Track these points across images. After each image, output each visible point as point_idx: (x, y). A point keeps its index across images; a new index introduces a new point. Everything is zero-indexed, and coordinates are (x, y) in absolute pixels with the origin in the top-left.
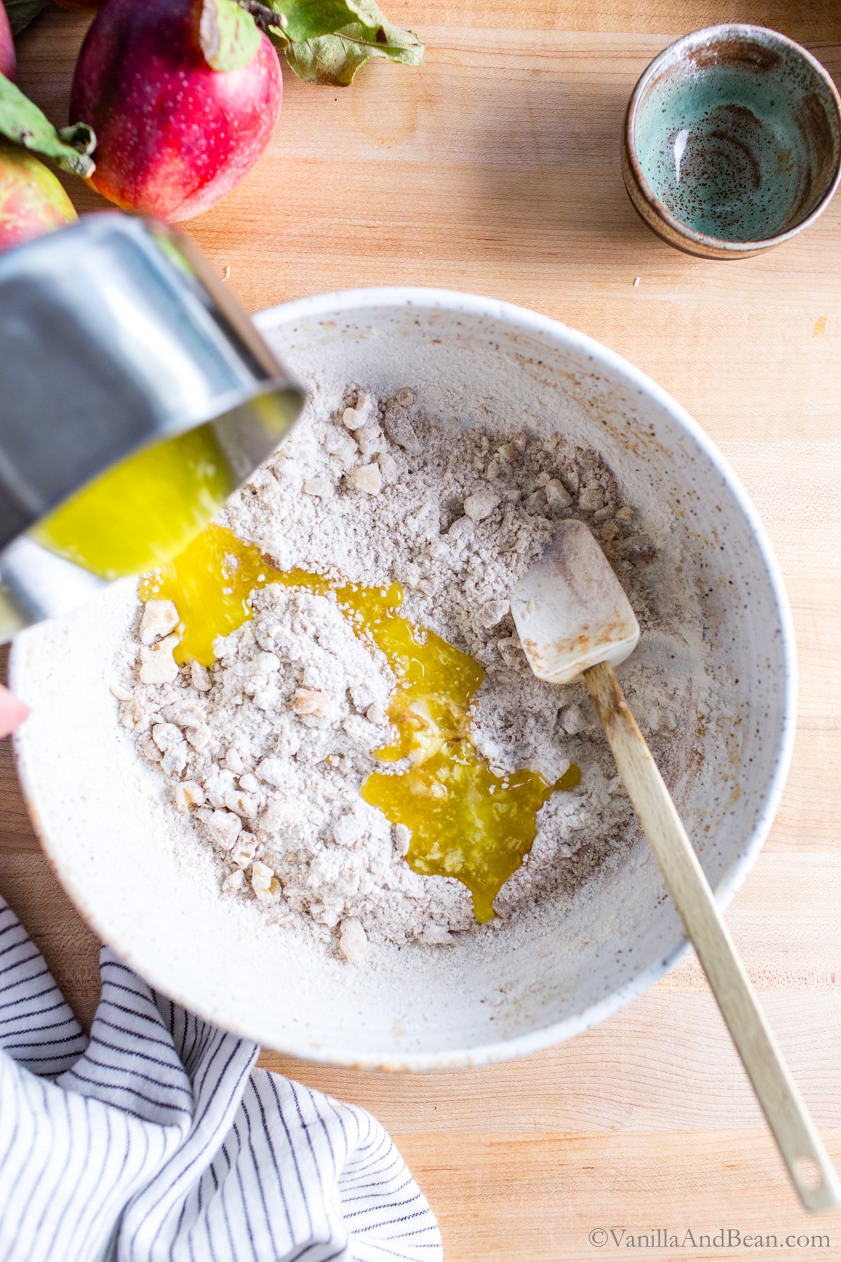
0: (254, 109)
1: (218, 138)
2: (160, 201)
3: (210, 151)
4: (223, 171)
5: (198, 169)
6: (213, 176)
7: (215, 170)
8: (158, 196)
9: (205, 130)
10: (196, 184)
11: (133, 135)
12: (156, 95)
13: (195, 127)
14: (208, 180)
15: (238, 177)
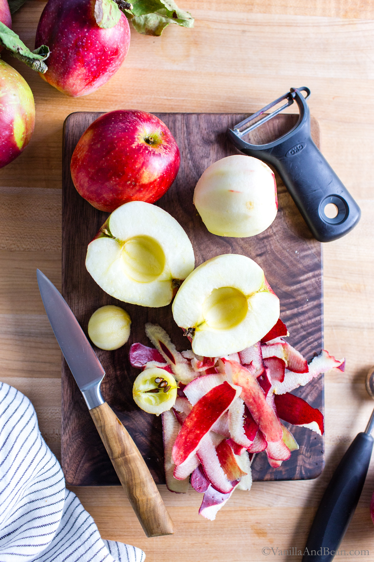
0: (118, 46)
1: (101, 58)
2: (75, 86)
3: (97, 65)
4: (103, 74)
5: (92, 72)
6: (99, 76)
7: (100, 73)
8: (74, 84)
9: (95, 55)
10: (91, 79)
11: (63, 57)
12: (74, 39)
13: (91, 54)
14: (97, 78)
15: (110, 76)
